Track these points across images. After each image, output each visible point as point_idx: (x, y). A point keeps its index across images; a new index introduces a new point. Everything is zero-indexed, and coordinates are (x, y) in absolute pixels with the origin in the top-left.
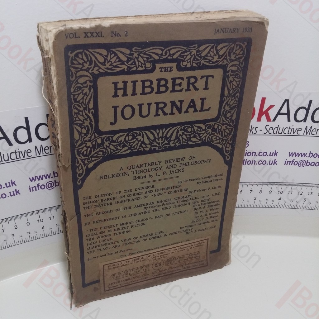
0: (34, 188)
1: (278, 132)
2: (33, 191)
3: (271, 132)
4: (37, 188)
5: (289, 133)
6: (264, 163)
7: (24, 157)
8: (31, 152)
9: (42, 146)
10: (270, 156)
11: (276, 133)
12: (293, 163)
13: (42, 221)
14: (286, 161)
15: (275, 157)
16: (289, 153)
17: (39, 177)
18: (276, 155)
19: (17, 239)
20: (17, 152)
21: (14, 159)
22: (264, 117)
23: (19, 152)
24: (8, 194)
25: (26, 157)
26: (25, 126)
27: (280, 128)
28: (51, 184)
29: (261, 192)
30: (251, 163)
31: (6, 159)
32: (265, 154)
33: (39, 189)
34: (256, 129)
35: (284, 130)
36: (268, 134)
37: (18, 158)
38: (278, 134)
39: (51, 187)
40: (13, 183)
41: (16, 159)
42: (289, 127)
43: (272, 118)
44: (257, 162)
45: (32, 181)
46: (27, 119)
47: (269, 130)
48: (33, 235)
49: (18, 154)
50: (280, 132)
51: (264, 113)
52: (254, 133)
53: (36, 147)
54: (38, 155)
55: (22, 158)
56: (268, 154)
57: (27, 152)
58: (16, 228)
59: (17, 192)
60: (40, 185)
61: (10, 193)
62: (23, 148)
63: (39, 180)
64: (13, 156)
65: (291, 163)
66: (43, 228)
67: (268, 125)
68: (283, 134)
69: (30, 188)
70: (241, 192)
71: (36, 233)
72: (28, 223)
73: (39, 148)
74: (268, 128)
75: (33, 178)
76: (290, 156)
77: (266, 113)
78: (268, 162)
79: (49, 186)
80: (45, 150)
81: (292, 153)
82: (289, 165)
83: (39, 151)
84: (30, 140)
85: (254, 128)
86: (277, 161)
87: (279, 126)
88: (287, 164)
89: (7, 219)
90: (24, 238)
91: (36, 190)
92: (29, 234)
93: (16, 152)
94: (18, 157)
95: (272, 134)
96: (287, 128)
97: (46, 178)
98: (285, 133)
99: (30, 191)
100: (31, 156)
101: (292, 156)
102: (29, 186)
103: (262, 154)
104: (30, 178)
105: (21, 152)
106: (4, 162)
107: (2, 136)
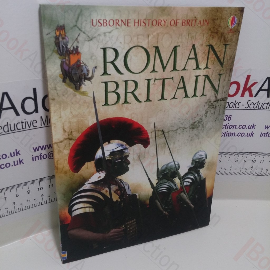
0: (37, 158)
1: (258, 107)
2: (36, 160)
3: (252, 106)
4: (40, 157)
5: (267, 108)
6: (242, 135)
7: (29, 127)
8: (37, 122)
9: (47, 117)
10: (248, 128)
11: (256, 108)
12: (268, 135)
13: (41, 189)
14: (261, 133)
15: (253, 130)
16: (265, 126)
17: (42, 147)
18: (253, 128)
19: (18, 206)
20: (23, 122)
21: (20, 129)
22: (247, 93)
23: (25, 122)
24: (12, 164)
25: (32, 127)
26: (33, 96)
27: (260, 103)
29: (237, 161)
30: (231, 136)
31: (13, 129)
32: (244, 127)
33: (41, 159)
34: (239, 103)
35: (263, 105)
36: (249, 108)
37: (24, 129)
38: (257, 108)
40: (18, 153)
41: (22, 130)
42: (267, 103)
43: (254, 94)
44: (236, 134)
45: (35, 151)
46: (35, 90)
47: (250, 105)
48: (33, 202)
49: (24, 124)
50: (259, 107)
51: (248, 89)
52: (237, 108)
54: (43, 125)
56: (247, 127)
58: (17, 196)
59: (21, 162)
60: (42, 155)
61: (14, 162)
62: (29, 118)
63: (42, 149)
64: (20, 126)
65: (266, 135)
66: (42, 195)
67: (250, 101)
68: (262, 109)
69: (33, 158)
70: (220, 161)
71: (36, 201)
72: (29, 191)
73: (44, 119)
74: (249, 103)
75: (36, 148)
76: (265, 128)
77: (250, 89)
78: (246, 135)
79: (51, 155)
80: (50, 121)
81: (268, 126)
82: (264, 136)
83: (44, 122)
84: (36, 110)
85: (238, 103)
86: (254, 133)
87: (259, 101)
88: (262, 137)
89: (9, 188)
90: (24, 206)
91: (38, 159)
92: (28, 202)
94: (24, 127)
95: (253, 108)
96: (266, 103)
97: (49, 148)
98: (264, 107)
99: (33, 161)
100: (36, 126)
101: (267, 129)
102: (33, 156)
103: (242, 127)
104: (33, 148)
105: (27, 122)
106: (10, 132)
107: (10, 106)
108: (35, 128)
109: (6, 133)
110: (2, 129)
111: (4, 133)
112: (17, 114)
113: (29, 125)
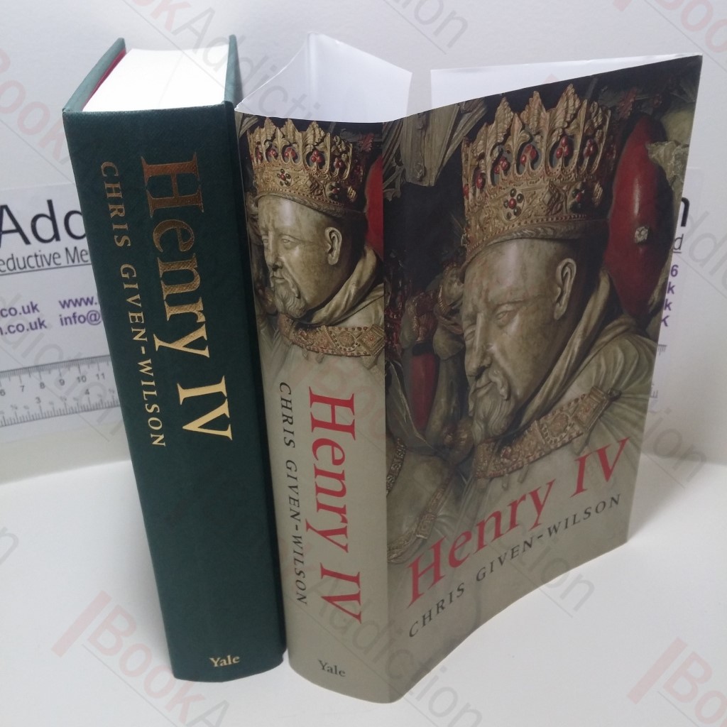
0: (68, 320)
2: (66, 324)
4: (73, 320)
7: (49, 264)
8: (60, 257)
9: (75, 248)
19: (46, 407)
20: (38, 256)
21: (34, 267)
23: (41, 255)
25: (53, 265)
26: (48, 213)
28: (95, 315)
31: (22, 265)
33: (76, 323)
37: (40, 267)
39: (95, 320)
40: (34, 308)
41: (36, 268)
45: (63, 307)
46: (50, 203)
49: (39, 258)
53: (67, 250)
54: (71, 263)
55: (46, 266)
57: (54, 256)
59: (42, 324)
60: (77, 315)
62: (47, 249)
63: (75, 305)
64: (32, 262)
69: (61, 319)
73: (72, 251)
75: (65, 302)
79: (93, 318)
80: (81, 256)
83: (73, 257)
84: (56, 236)
91: (71, 323)
93: (36, 256)
94: (40, 264)
97: (86, 304)
99: (62, 324)
100: (60, 264)
102: (60, 316)
104: (60, 302)
105: (44, 256)
106: (18, 270)
107: (13, 227)
108: (59, 266)
109: (13, 271)
110: (4, 264)
111: (8, 271)
112: (27, 241)
113: (48, 260)
